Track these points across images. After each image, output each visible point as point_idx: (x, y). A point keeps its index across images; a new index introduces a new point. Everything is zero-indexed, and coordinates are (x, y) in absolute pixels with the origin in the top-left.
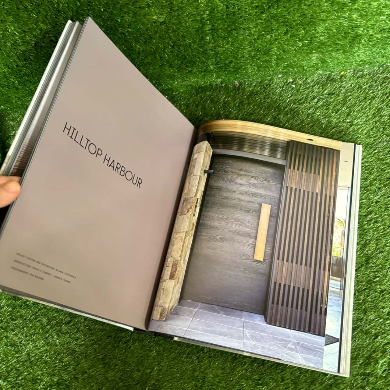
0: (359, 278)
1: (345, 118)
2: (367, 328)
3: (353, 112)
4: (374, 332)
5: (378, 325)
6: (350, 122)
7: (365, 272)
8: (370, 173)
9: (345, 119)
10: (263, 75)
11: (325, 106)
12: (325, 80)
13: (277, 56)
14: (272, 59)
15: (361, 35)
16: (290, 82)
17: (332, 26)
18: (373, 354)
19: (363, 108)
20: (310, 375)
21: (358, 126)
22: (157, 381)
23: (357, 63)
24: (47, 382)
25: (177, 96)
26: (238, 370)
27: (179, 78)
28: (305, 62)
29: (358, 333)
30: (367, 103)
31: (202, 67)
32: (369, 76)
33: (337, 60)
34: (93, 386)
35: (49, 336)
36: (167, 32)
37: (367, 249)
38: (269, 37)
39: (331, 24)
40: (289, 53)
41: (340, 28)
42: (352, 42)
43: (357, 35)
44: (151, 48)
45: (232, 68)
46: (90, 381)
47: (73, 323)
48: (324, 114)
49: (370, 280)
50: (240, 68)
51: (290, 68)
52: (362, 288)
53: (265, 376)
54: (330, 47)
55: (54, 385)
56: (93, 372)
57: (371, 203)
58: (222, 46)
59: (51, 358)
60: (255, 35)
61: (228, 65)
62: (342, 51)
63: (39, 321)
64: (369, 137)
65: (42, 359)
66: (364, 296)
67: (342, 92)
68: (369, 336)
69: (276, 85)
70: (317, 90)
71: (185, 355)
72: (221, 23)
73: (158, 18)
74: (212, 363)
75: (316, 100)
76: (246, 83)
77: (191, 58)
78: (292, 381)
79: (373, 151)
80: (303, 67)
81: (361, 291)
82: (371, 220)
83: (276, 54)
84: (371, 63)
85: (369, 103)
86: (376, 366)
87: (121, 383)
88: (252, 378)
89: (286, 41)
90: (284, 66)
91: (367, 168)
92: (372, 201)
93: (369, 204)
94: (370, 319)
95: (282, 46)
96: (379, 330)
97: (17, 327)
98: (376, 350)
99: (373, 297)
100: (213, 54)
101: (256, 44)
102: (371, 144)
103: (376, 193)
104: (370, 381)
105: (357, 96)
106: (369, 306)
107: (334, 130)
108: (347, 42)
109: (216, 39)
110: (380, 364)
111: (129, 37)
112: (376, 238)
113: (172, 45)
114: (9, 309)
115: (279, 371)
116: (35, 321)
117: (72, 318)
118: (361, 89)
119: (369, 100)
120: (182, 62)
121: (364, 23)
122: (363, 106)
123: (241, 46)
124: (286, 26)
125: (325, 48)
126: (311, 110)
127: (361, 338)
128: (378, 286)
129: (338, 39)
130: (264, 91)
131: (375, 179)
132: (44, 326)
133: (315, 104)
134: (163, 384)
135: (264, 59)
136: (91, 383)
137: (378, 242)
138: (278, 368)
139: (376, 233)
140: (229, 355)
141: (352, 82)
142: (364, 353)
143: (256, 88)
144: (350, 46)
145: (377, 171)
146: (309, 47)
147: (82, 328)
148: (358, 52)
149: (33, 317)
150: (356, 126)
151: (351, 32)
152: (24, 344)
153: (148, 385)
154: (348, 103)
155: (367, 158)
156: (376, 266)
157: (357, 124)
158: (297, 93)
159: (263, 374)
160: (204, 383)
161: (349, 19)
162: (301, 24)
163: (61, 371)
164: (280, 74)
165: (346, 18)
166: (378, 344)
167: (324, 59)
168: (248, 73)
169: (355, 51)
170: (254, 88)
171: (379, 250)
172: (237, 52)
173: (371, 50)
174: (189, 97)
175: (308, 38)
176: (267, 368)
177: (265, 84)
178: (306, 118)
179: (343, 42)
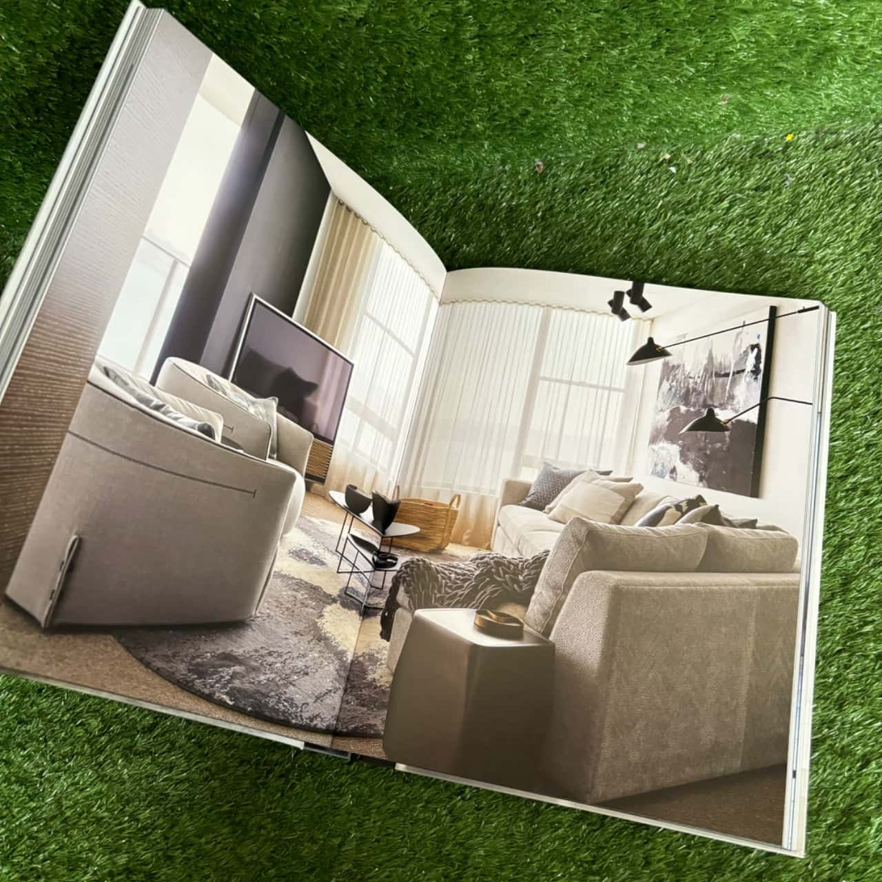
0: (827, 625)
1: (795, 245)
2: (844, 743)
3: (812, 231)
4: (860, 751)
5: (871, 736)
6: (806, 255)
7: (839, 611)
8: (854, 376)
9: (795, 249)
10: (601, 145)
11: (747, 217)
12: (748, 154)
13: (634, 98)
14: (623, 106)
15: (836, 47)
16: (664, 159)
17: (767, 25)
18: (857, 803)
19: (839, 221)
20: (711, 852)
21: (824, 264)
22: (357, 864)
23: (825, 114)
24: (101, 867)
25: (399, 195)
26: (544, 838)
27: (404, 152)
28: (702, 112)
29: (822, 755)
30: (848, 211)
31: (457, 127)
32: (853, 144)
33: (778, 108)
34: (208, 877)
35: (104, 761)
36: (373, 43)
37: (844, 558)
38: (615, 53)
39: (766, 22)
40: (664, 92)
41: (786, 32)
42: (813, 64)
43: (826, 48)
44: (335, 81)
45: (528, 128)
46: (201, 864)
47: (160, 730)
48: (744, 236)
49: (851, 631)
50: (546, 128)
51: (666, 126)
52: (834, 649)
53: (606, 853)
54: (762, 77)
55: (119, 874)
56: (207, 843)
57: (855, 447)
58: (504, 76)
59: (110, 811)
60: (584, 49)
61: (517, 121)
62: (789, 86)
63: (82, 724)
64: (851, 291)
65: (89, 812)
66: (838, 667)
67: (787, 183)
68: (848, 761)
69: (632, 168)
70: (727, 179)
71: (420, 805)
72: (501, 21)
73: (349, 9)
74: (483, 822)
75: (725, 204)
76: (560, 162)
77: (431, 106)
78: (668, 864)
79: (860, 325)
80: (697, 125)
81: (830, 656)
82: (854, 489)
83: (632, 95)
84: (858, 113)
85: (852, 209)
86: (866, 831)
87: (273, 870)
88: (577, 858)
89: (657, 63)
90: (651, 123)
91: (846, 365)
92: (858, 443)
93: (850, 452)
94: (852, 722)
95: (646, 75)
96: (873, 746)
97: (31, 738)
98: (866, 794)
99: (859, 669)
100: (482, 94)
101: (585, 71)
102: (855, 308)
103: (866, 425)
104: (850, 865)
105: (823, 194)
106: (850, 690)
107: (768, 275)
108: (802, 65)
109: (489, 60)
110: (875, 828)
111: (281, 57)
112: (868, 530)
113: (386, 73)
114: (12, 697)
115: (639, 842)
116: (72, 725)
117: (158, 719)
118: (832, 176)
119: (851, 203)
120: (408, 115)
121: (844, 18)
122: (838, 216)
123: (550, 74)
124: (657, 26)
125: (748, 80)
126: (714, 227)
127: (830, 766)
128: (872, 645)
129: (781, 57)
130: (602, 182)
131: (864, 392)
132: (94, 736)
133: (724, 211)
134: (371, 870)
135: (603, 107)
136: (203, 868)
137: (871, 541)
138: (637, 835)
139: (866, 519)
140: (522, 805)
141: (811, 159)
142: (838, 800)
143: (584, 175)
144: (810, 73)
145: (869, 372)
146: (712, 77)
147: (182, 740)
148: (828, 88)
149: (68, 715)
150: (820, 264)
151: (814, 41)
152: (48, 780)
153: (334, 874)
154: (803, 210)
155: (846, 341)
156: (867, 598)
157: (824, 261)
158: (681, 186)
159: (603, 848)
160: (465, 869)
161: (808, 8)
162: (694, 22)
163: (133, 840)
164: (641, 142)
165: (801, 7)
166: (870, 779)
167: (746, 105)
168: (565, 140)
169: (820, 86)
170: (580, 175)
171: (872, 560)
172: (538, 91)
173: (860, 82)
174: (428, 197)
175: (710, 56)
176: (610, 835)
177: (606, 165)
178: (703, 246)
179: (792, 65)
